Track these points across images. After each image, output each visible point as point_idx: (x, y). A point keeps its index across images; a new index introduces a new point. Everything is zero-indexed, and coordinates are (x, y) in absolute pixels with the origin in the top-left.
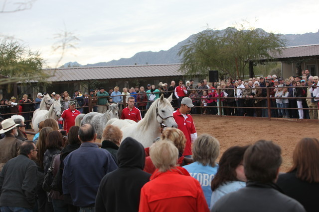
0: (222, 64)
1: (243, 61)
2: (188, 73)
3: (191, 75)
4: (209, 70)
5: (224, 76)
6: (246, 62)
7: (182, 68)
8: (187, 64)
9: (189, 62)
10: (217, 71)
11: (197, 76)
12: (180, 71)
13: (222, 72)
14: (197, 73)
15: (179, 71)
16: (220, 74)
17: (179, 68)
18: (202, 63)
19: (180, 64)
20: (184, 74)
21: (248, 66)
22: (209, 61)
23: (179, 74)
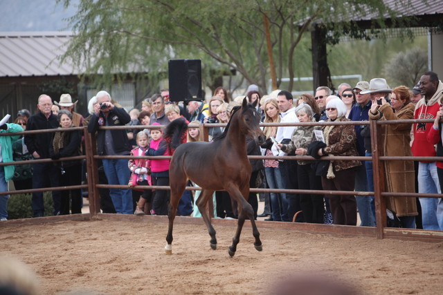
0: (217, 38)
1: (293, 27)
2: (97, 67)
3: (108, 75)
4: (172, 55)
5: (226, 79)
6: (301, 29)
7: (76, 48)
8: (94, 35)
9: (100, 30)
10: (199, 62)
11: (128, 78)
12: (69, 60)
13: (218, 66)
14: (132, 68)
15: (63, 59)
16: (213, 72)
17: (65, 49)
18: (146, 33)
19: (70, 33)
20: (84, 70)
21: (310, 45)
22: (169, 27)
23: (66, 69)
